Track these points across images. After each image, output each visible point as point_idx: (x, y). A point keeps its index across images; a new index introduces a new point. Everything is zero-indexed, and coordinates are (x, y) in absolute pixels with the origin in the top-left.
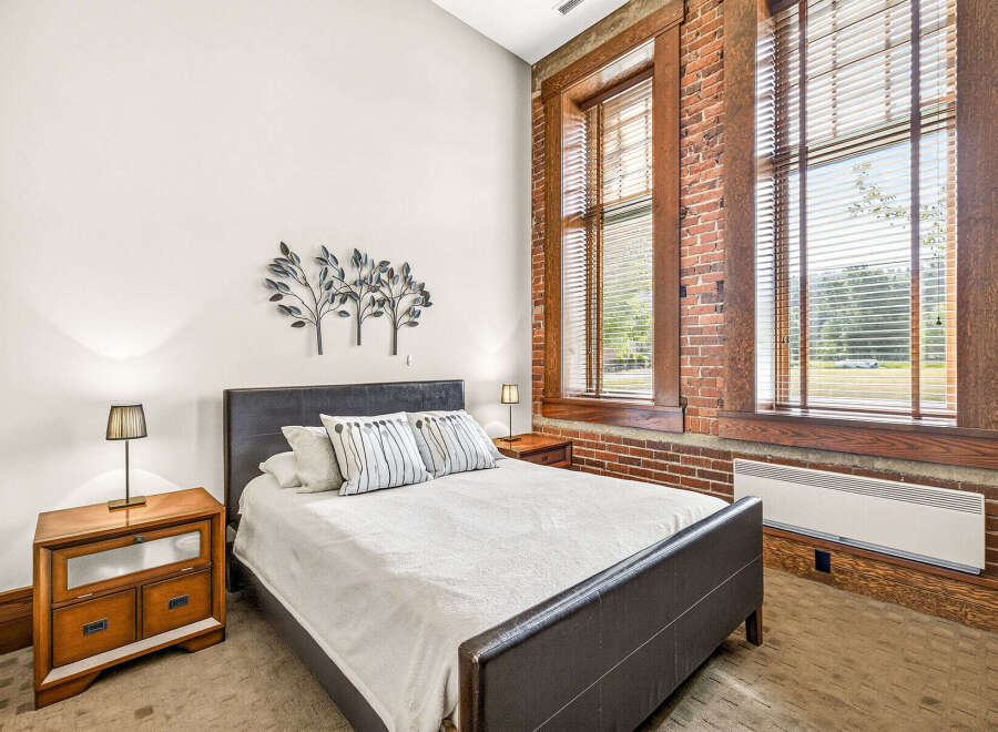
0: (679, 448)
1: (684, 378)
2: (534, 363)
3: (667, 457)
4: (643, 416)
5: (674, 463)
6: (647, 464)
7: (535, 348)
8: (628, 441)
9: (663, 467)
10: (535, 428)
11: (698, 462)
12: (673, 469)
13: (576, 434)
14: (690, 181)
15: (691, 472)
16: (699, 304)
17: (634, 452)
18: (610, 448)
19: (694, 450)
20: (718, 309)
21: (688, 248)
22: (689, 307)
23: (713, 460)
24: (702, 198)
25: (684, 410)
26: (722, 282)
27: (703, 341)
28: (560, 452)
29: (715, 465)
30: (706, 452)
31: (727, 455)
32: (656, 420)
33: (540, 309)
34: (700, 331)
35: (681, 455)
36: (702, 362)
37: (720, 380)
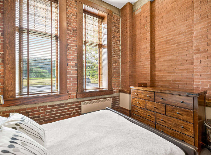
0: (66, 104)
1: (68, 86)
3: (63, 107)
4: (55, 97)
5: (64, 108)
6: (57, 111)
8: (50, 106)
9: (62, 110)
14: (69, 38)
15: (70, 108)
16: (71, 68)
17: (52, 109)
18: (42, 110)
19: (70, 103)
20: (76, 70)
21: (68, 54)
22: (69, 68)
23: (75, 104)
24: (72, 43)
25: (68, 94)
26: (77, 64)
27: (72, 77)
30: (73, 103)
31: (78, 102)
32: (60, 98)
34: (72, 74)
35: (67, 105)
36: (72, 82)
37: (76, 86)
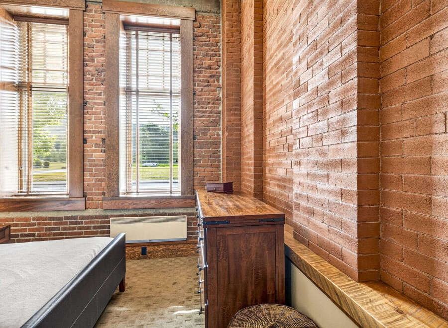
0: (83, 218)
1: (86, 183)
3: (76, 223)
4: (61, 204)
5: (79, 225)
6: (65, 229)
8: (52, 219)
9: (74, 228)
11: (93, 223)
12: (80, 228)
13: (12, 220)
14: (89, 89)
15: (89, 228)
16: (93, 148)
17: (55, 224)
18: (39, 224)
19: (91, 217)
20: (103, 151)
21: (88, 120)
22: (88, 149)
23: (100, 220)
24: (95, 99)
25: (85, 199)
26: (105, 139)
27: (96, 165)
29: (101, 222)
30: (97, 217)
31: (107, 217)
32: (69, 205)
34: (94, 161)
35: (84, 221)
36: (95, 175)
37: (103, 183)
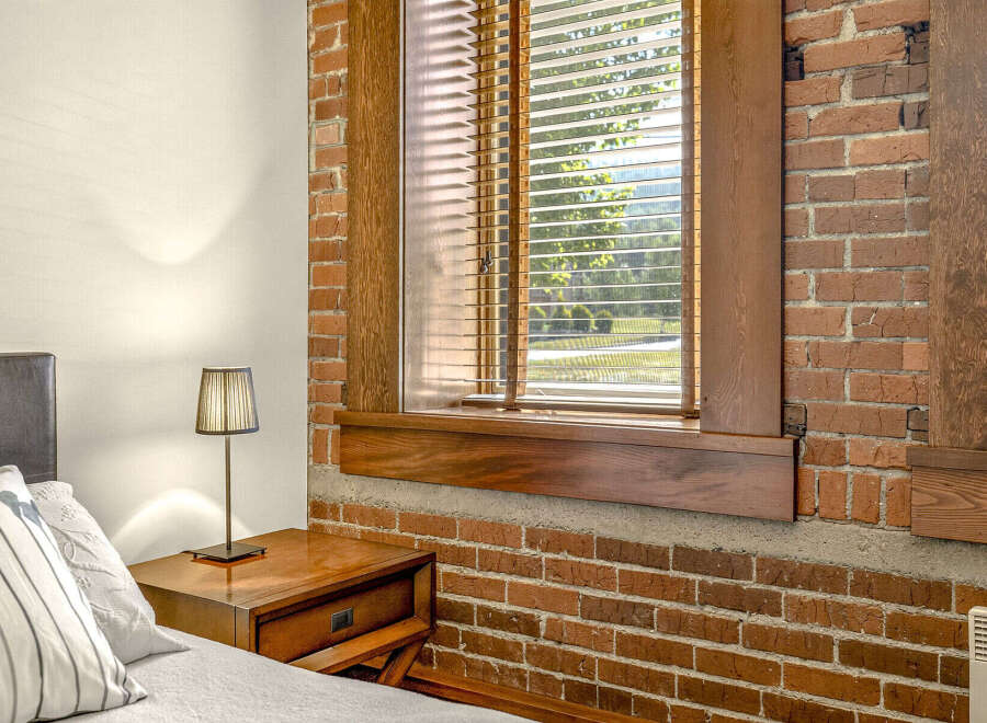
0: (779, 571)
1: (797, 343)
2: (315, 301)
3: (740, 601)
4: (659, 467)
5: (763, 620)
6: (677, 623)
7: (317, 253)
8: (614, 549)
9: (726, 632)
10: (317, 509)
11: (843, 617)
12: (759, 638)
13: (445, 525)
15: (819, 647)
16: (847, 100)
17: (631, 583)
18: (556, 570)
19: (828, 577)
20: (910, 117)
22: (813, 113)
23: (890, 608)
25: (796, 444)
26: (925, 26)
27: (861, 221)
28: (393, 596)
29: (897, 627)
30: (870, 583)
31: (936, 593)
32: (703, 477)
33: (337, 126)
34: (851, 187)
35: (784, 592)
36: (857, 288)
37: (914, 346)
